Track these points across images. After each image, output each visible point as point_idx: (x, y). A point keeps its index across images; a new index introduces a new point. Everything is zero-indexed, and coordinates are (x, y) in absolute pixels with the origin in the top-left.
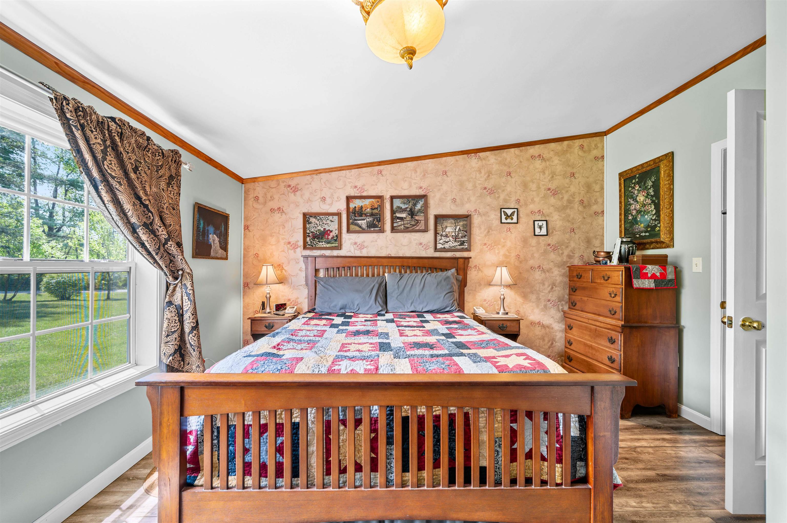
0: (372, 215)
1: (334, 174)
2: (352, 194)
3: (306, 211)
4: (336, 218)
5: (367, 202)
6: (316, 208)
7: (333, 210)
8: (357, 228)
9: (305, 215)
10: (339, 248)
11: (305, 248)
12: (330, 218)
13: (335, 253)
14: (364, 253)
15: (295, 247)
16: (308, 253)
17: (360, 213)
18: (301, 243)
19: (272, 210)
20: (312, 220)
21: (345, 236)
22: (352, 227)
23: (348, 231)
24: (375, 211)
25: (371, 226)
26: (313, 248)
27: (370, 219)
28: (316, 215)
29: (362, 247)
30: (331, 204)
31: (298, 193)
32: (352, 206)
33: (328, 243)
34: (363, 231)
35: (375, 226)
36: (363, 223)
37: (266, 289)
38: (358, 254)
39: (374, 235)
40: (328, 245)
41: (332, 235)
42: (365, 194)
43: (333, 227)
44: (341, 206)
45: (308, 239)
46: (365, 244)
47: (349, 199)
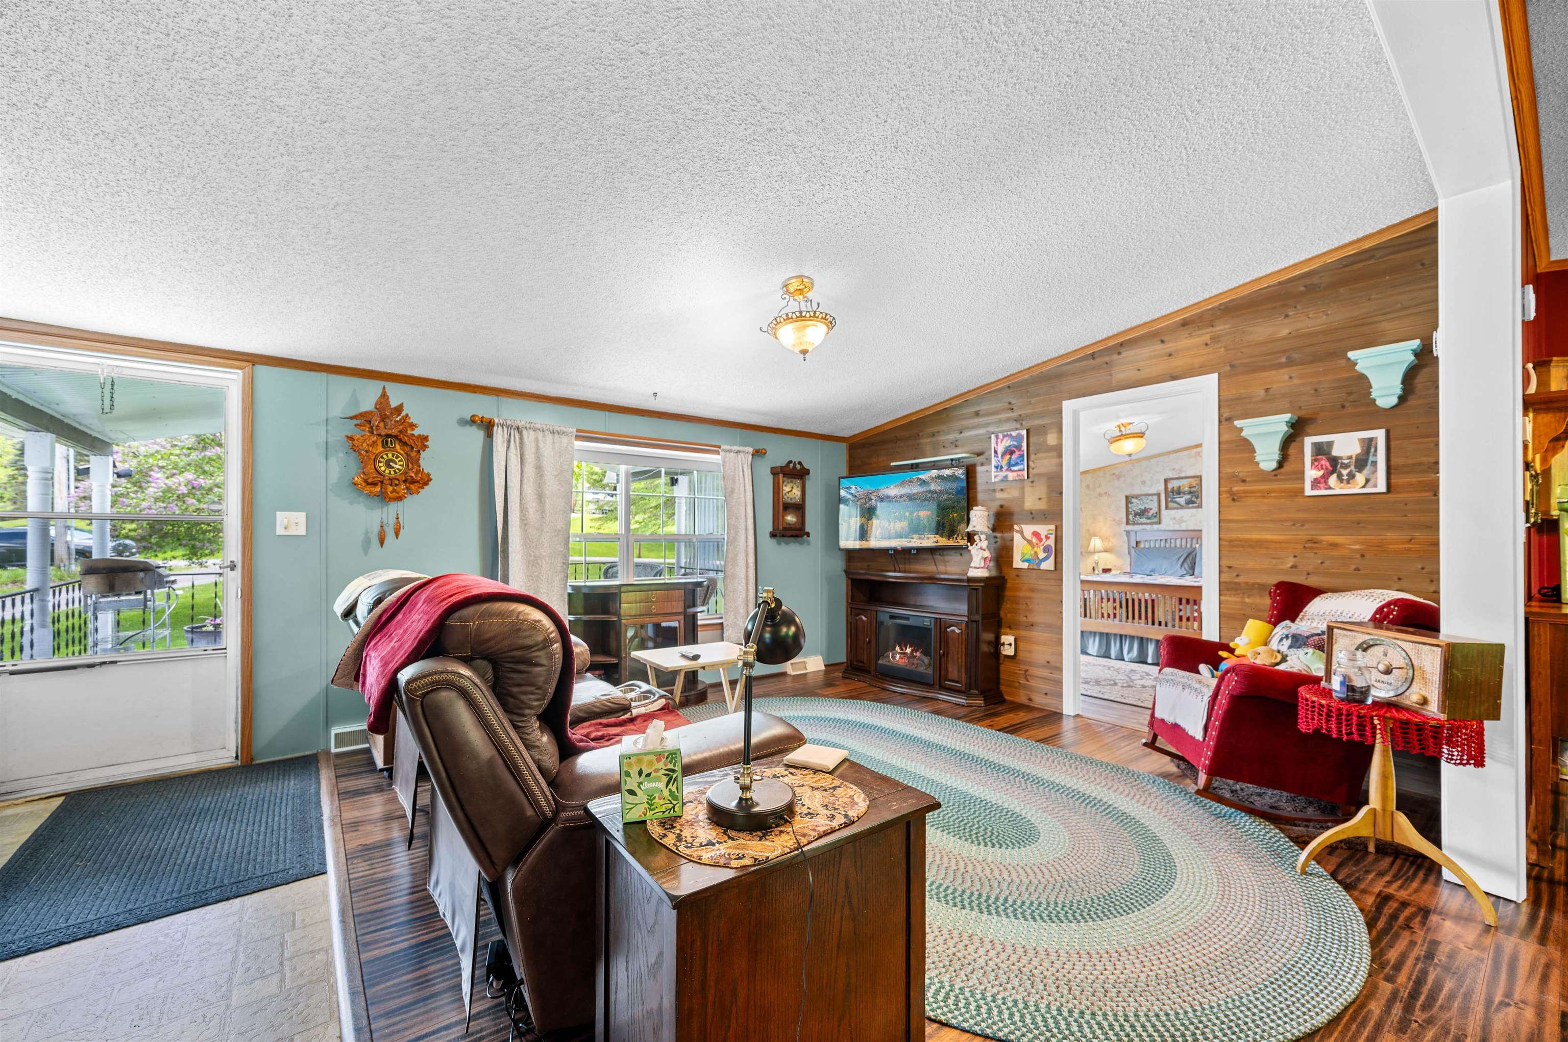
0: (1190, 493)
1: (1154, 461)
2: (1171, 476)
3: (1128, 493)
4: (1155, 498)
5: (1185, 482)
6: (1137, 491)
7: (1154, 491)
8: (1175, 505)
9: (1127, 497)
10: (1159, 522)
11: (1127, 523)
12: (1150, 498)
13: (1156, 527)
14: (1183, 527)
15: (1119, 523)
16: (1130, 528)
17: (1179, 492)
18: (1125, 520)
19: (1100, 495)
20: (1134, 500)
21: (1164, 512)
22: (1171, 505)
23: (1167, 508)
24: (1193, 489)
25: (1189, 502)
26: (1134, 524)
27: (1188, 497)
28: (1136, 497)
29: (1181, 521)
30: (1151, 486)
31: (1122, 479)
32: (1170, 486)
33: (1149, 518)
34: (1182, 507)
35: (1193, 502)
36: (1182, 500)
37: (1096, 557)
38: (1177, 527)
39: (1194, 510)
40: (1149, 521)
41: (1151, 512)
42: (1183, 475)
43: (1154, 506)
44: (1161, 488)
45: (1131, 516)
46: (1184, 519)
47: (1166, 481)
